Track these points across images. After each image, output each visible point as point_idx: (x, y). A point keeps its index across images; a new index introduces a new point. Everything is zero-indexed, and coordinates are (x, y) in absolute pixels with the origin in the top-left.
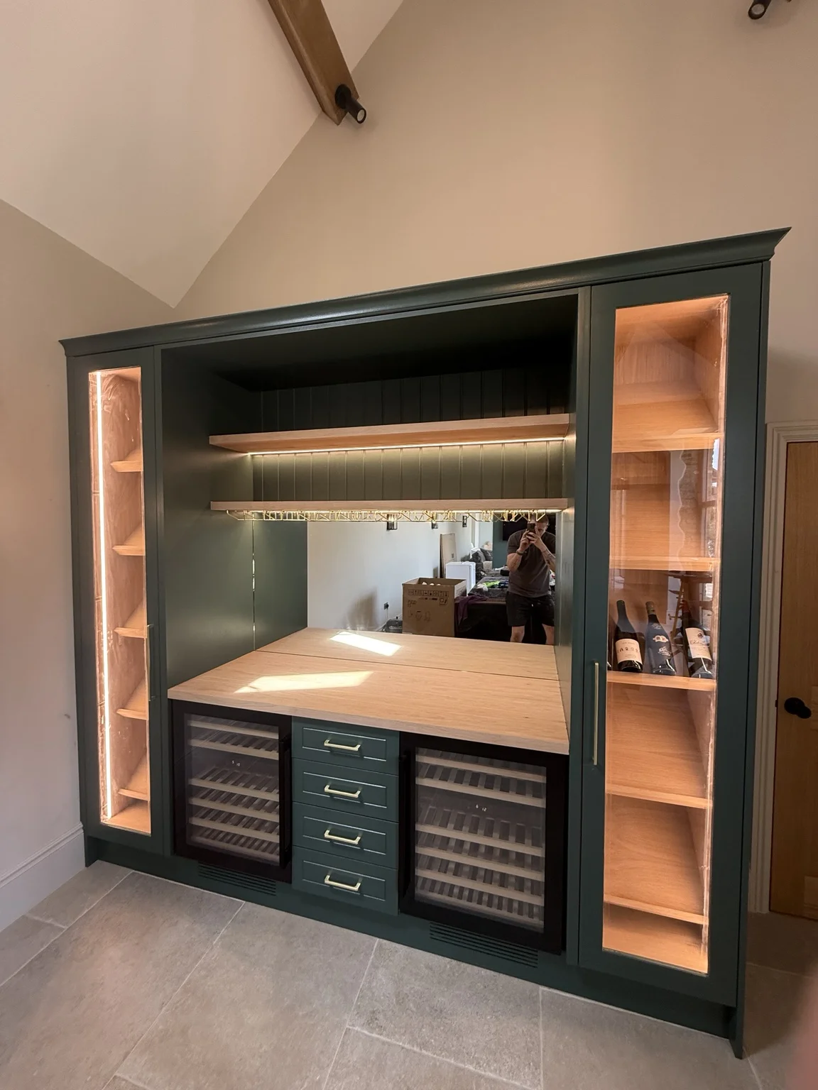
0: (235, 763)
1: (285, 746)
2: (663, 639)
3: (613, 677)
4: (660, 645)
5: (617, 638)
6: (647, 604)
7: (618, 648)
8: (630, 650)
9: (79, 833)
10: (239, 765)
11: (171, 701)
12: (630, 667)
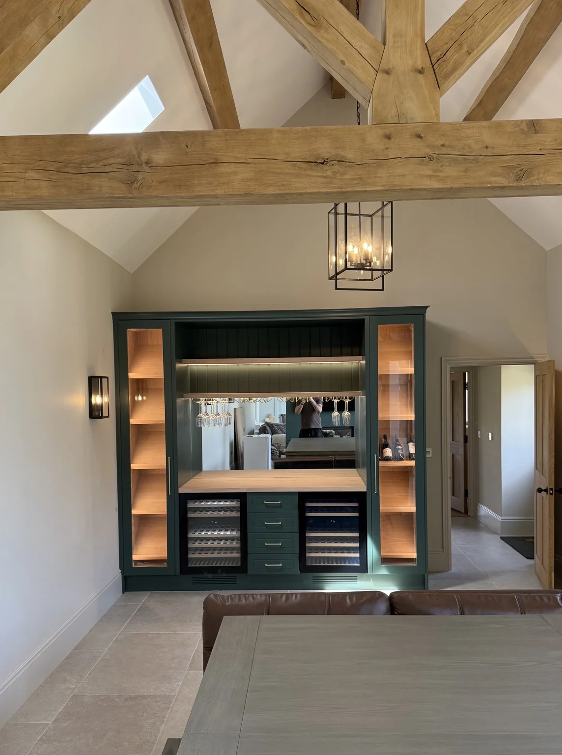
0: (214, 522)
1: (243, 509)
2: (400, 447)
3: (381, 463)
4: (399, 449)
5: (383, 448)
6: (395, 435)
7: (384, 452)
8: (388, 452)
9: (119, 575)
10: (216, 522)
11: (180, 494)
12: (387, 459)
